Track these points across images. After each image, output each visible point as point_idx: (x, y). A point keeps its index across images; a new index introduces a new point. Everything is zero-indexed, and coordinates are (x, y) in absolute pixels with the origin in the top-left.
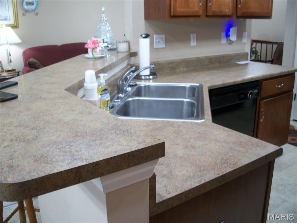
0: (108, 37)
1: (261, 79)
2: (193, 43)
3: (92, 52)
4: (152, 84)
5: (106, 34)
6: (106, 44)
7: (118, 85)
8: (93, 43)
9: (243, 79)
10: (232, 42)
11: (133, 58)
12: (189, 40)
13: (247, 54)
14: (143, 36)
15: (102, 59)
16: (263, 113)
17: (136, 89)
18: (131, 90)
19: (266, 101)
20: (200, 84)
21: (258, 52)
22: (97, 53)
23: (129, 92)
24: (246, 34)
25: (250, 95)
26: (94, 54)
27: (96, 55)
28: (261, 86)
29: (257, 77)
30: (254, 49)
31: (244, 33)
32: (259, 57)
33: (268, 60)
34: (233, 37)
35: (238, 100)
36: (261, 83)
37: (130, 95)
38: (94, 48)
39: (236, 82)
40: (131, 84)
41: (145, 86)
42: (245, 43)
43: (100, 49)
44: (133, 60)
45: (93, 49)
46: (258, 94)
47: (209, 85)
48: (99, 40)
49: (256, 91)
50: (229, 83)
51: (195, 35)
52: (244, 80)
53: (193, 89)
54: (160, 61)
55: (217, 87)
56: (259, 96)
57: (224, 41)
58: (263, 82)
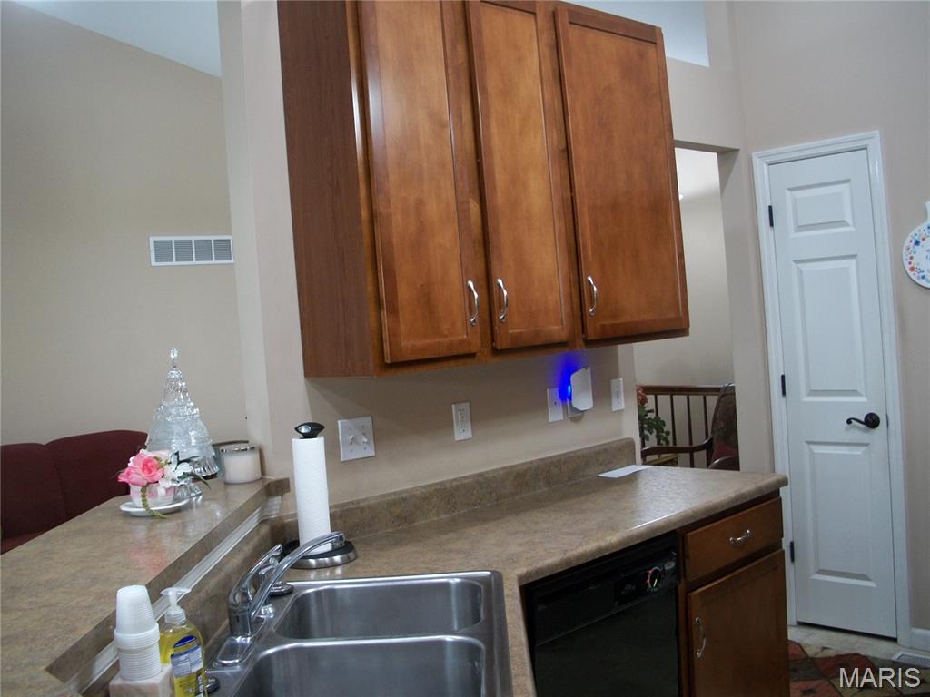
0: (193, 441)
1: (681, 525)
2: (462, 433)
3: (143, 496)
4: (340, 583)
5: (186, 432)
6: (186, 468)
7: (231, 607)
8: (143, 470)
9: (625, 535)
10: (580, 414)
11: (277, 500)
12: (449, 424)
13: (631, 444)
14: (304, 430)
15: (178, 514)
16: (702, 628)
17: (293, 607)
18: (276, 614)
19: (705, 591)
20: (493, 572)
21: (664, 423)
22: (159, 499)
23: (270, 621)
24: (619, 384)
25: (652, 583)
26: (150, 501)
27: (158, 504)
28: (683, 548)
29: (668, 523)
30: (652, 416)
31: (614, 382)
32: (670, 438)
33: (696, 443)
34: (583, 400)
35: (617, 604)
36: (684, 538)
37: (271, 635)
38: (148, 483)
39: (607, 548)
40: (275, 590)
41: (318, 593)
42: (620, 412)
43: (169, 484)
44: (276, 505)
45: (144, 489)
46: (678, 572)
47: (522, 570)
48: (164, 455)
49: (670, 566)
50: (583, 555)
51: (466, 406)
52: (630, 538)
53: (471, 589)
54: (364, 500)
55: (548, 574)
56: (683, 580)
57: (556, 414)
58: (689, 534)
